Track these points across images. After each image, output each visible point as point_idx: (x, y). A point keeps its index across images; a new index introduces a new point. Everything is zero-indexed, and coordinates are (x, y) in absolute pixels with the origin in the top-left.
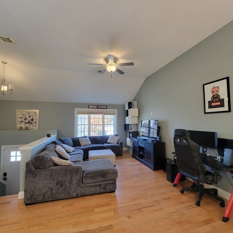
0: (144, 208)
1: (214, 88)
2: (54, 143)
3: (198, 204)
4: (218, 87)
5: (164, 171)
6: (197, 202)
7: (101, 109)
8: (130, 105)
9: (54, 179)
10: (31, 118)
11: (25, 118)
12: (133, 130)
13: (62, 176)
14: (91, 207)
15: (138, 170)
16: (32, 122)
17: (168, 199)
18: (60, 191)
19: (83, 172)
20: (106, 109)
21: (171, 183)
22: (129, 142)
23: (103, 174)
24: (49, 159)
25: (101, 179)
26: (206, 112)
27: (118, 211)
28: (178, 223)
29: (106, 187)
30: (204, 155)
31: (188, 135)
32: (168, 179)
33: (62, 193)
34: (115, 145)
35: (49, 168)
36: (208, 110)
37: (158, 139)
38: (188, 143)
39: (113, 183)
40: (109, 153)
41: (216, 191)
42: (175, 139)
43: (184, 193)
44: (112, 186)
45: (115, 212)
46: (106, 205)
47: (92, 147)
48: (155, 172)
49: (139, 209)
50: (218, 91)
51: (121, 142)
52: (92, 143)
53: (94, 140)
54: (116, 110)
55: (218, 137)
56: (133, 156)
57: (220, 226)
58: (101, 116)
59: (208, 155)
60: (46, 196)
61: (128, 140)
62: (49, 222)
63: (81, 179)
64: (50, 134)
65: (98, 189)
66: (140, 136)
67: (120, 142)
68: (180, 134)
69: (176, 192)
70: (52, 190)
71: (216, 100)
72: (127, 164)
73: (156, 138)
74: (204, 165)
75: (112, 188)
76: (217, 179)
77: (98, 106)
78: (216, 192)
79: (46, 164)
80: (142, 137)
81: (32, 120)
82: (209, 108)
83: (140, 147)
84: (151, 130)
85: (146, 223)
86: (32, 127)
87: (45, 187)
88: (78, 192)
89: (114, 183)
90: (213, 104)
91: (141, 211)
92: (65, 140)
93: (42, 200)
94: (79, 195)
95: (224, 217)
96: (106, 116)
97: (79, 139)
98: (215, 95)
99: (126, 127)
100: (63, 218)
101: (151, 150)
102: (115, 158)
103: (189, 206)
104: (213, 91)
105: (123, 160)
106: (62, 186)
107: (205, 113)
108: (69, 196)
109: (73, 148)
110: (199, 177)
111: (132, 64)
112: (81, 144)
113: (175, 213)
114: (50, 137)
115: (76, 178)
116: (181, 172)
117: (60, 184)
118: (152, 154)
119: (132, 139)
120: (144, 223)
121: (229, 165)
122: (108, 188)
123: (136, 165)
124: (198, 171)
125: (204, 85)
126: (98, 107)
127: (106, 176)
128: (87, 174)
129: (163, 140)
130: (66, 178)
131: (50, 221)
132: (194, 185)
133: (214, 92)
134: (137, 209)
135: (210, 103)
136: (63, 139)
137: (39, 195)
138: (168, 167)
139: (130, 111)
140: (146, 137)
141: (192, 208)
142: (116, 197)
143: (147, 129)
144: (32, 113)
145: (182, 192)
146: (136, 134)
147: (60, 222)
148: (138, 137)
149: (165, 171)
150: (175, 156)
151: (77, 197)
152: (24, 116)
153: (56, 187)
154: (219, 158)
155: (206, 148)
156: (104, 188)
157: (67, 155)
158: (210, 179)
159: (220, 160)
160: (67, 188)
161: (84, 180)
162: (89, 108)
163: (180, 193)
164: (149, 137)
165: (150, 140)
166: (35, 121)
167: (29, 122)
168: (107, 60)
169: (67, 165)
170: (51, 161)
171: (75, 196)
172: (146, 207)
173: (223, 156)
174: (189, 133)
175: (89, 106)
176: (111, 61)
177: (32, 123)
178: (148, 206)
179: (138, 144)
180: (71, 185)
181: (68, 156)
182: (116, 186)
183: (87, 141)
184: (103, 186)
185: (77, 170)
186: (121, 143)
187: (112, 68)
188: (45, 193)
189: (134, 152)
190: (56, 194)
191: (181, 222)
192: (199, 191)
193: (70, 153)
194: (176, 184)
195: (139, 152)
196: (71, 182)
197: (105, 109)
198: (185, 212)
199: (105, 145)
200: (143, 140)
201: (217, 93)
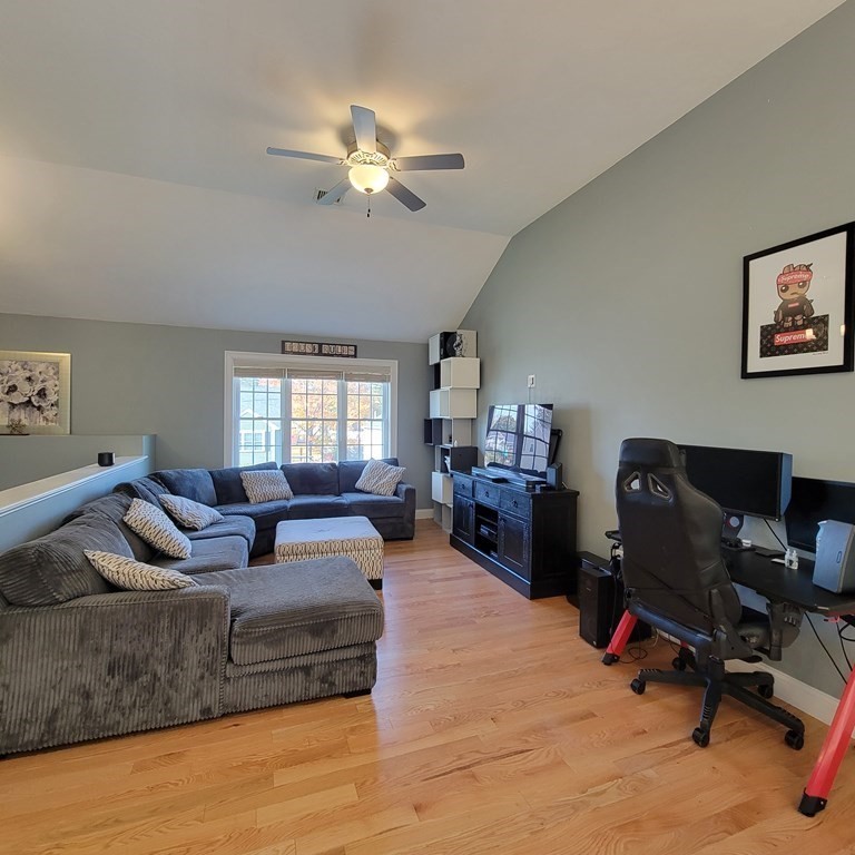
0: (487, 760)
1: (791, 269)
2: (128, 490)
3: (701, 738)
4: (808, 267)
5: (570, 601)
6: (697, 729)
7: (332, 355)
8: (449, 344)
9: (98, 651)
10: (38, 387)
11: (10, 384)
12: (455, 444)
13: (135, 633)
14: (263, 764)
15: (472, 597)
16: (43, 405)
17: (582, 719)
18: (127, 700)
19: (235, 614)
20: (355, 356)
21: (594, 651)
22: (440, 487)
23: (320, 622)
24: (78, 560)
25: (310, 643)
26: (749, 371)
27: (376, 780)
28: (622, 828)
29: (331, 673)
30: (731, 545)
31: (679, 461)
32: (584, 635)
33: (135, 706)
34: (386, 501)
35: (72, 604)
36: (756, 363)
37: (551, 479)
38: (677, 496)
39: (361, 658)
40: (359, 529)
41: (765, 683)
42: (622, 478)
43: (647, 689)
44: (357, 669)
45: (362, 784)
46: (328, 753)
47: (294, 507)
48: (534, 603)
49: (465, 768)
50: (805, 284)
51: (409, 486)
52: (296, 493)
53: (304, 479)
54: (393, 365)
55: (794, 475)
56: (454, 543)
57: (793, 837)
58: (332, 386)
59: (747, 543)
60: (58, 724)
61: (437, 477)
62: (58, 847)
63: (223, 645)
64: (110, 455)
65: (296, 686)
66: (483, 467)
67: (404, 487)
68: (644, 458)
69: (614, 685)
70: (87, 696)
71: (793, 320)
72: (431, 571)
73: (543, 475)
74: (738, 587)
75: (359, 679)
76: (781, 640)
77: (320, 345)
78: (767, 686)
79: (58, 584)
80: (491, 469)
81: (42, 393)
82: (763, 354)
83: (481, 509)
84: (528, 443)
85: (493, 834)
86: (43, 423)
87: (54, 687)
88: (210, 699)
89: (368, 659)
90: (780, 339)
91: (473, 776)
92: (182, 478)
93: (41, 742)
94: (216, 712)
95: (805, 796)
96: (352, 386)
97: (243, 475)
98: (793, 301)
99: (432, 430)
100: (128, 826)
101: (522, 519)
102: (379, 552)
103: (664, 746)
104: (785, 286)
105: (417, 556)
106: (134, 676)
107: (745, 375)
108: (167, 719)
109: (214, 513)
110: (711, 635)
111: (456, 161)
112: (249, 493)
113: (611, 779)
114: (111, 463)
115: (200, 643)
116: (640, 610)
117: (126, 669)
118: (525, 534)
119: (452, 476)
120: (482, 835)
121: (837, 588)
122: (340, 681)
123: (464, 576)
124: (711, 609)
125: (747, 260)
126: (320, 348)
127: (334, 632)
128: (250, 624)
129: (571, 484)
130: (155, 644)
131: (65, 842)
132: (684, 659)
133: (787, 288)
134: (458, 769)
135: (767, 333)
136: (170, 472)
137: (26, 720)
138: (587, 588)
139: (449, 367)
140: (507, 468)
141: (678, 756)
142: (373, 713)
143: (512, 439)
144: (42, 367)
145: (639, 687)
146: (467, 458)
147: (107, 846)
148: (475, 471)
149: (574, 602)
150: (617, 548)
151: (207, 717)
152: (6, 378)
153: (108, 684)
154: (792, 556)
155: (741, 518)
156: (323, 680)
157: (180, 542)
158: (754, 640)
159: (795, 566)
160: (157, 684)
161: (235, 648)
162: (283, 352)
163: (630, 692)
164: (516, 469)
165: (520, 482)
166: (52, 398)
167: (29, 402)
168: (348, 139)
169: (158, 586)
170: (87, 569)
171: (196, 715)
172: (495, 758)
173: (813, 550)
174: (683, 457)
175: (283, 342)
176: (366, 146)
177: (39, 408)
178: (504, 752)
179: (473, 496)
180: (176, 671)
181: (182, 546)
182: (375, 669)
183: (273, 482)
184: (318, 671)
185: (204, 609)
186: (411, 493)
187: (371, 176)
188: (56, 711)
189: (457, 525)
190: (106, 711)
191: (634, 822)
192: (705, 685)
193: (196, 530)
194: (613, 655)
195: (478, 528)
196: (175, 660)
197: (348, 356)
198: (650, 773)
199: (348, 498)
200: (494, 480)
201: (801, 291)
